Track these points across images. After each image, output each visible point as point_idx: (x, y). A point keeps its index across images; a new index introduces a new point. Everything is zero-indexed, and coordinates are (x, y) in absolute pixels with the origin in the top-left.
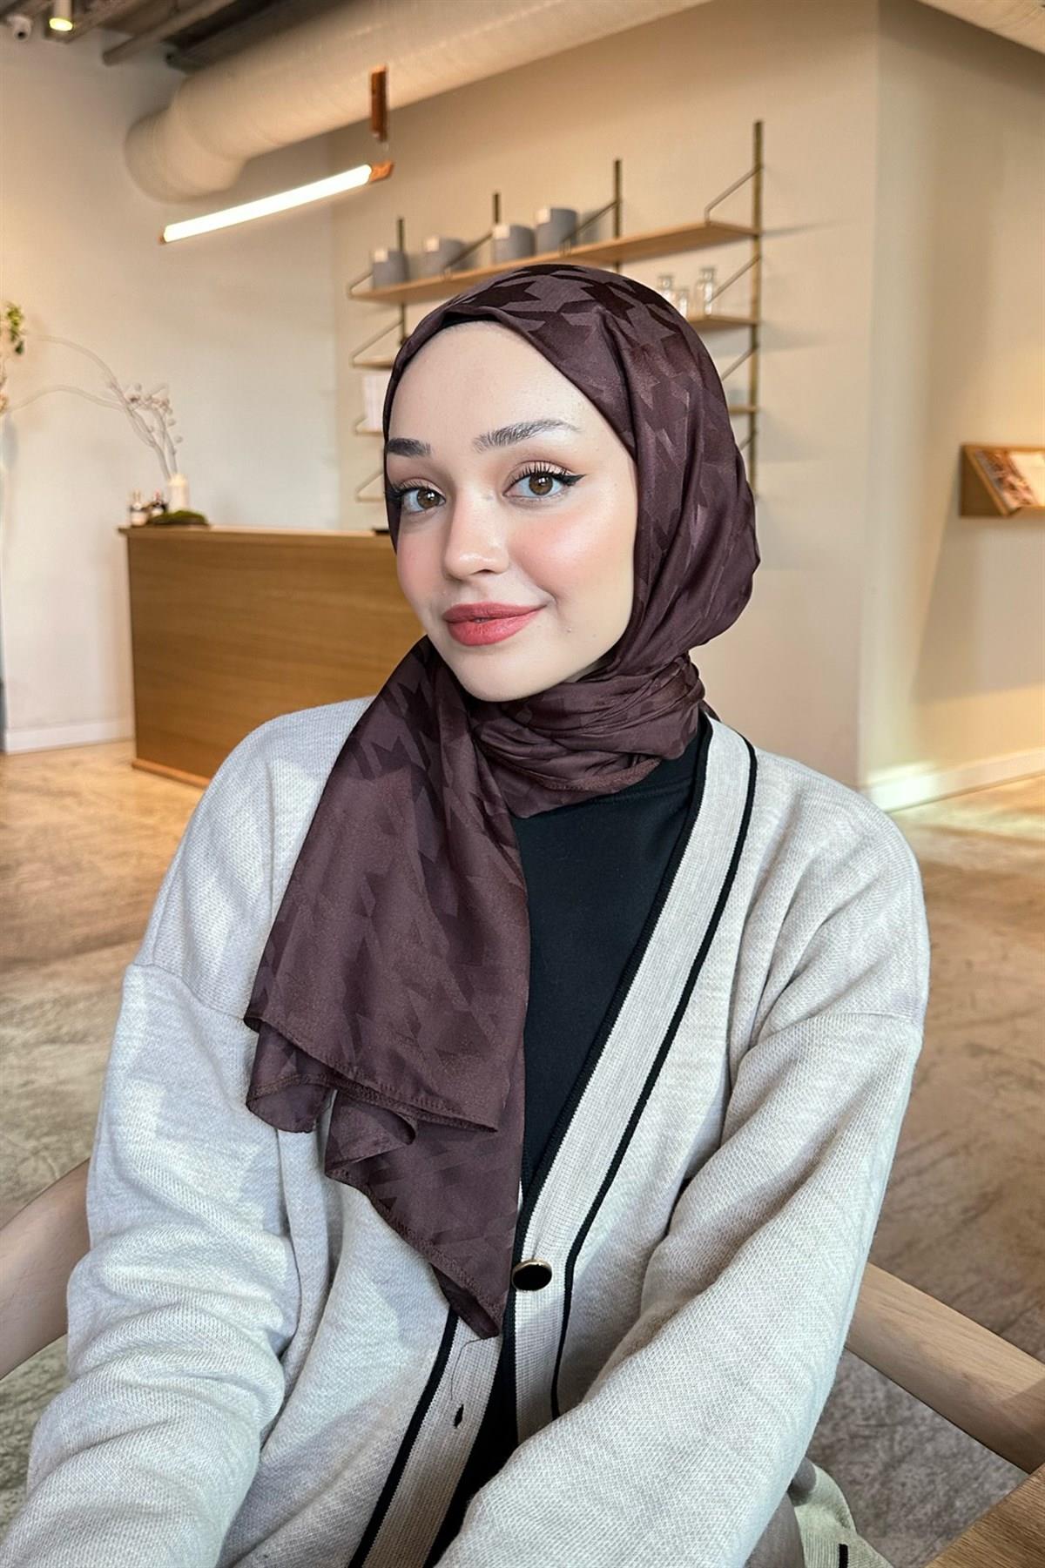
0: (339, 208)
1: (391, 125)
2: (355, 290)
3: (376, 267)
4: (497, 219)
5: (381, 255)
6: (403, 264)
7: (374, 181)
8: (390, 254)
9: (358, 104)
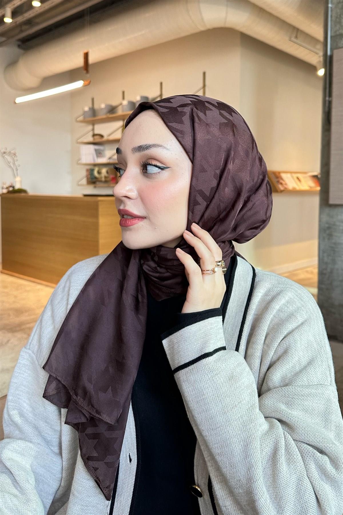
0: (73, 94)
1: (90, 69)
2: (78, 119)
3: (85, 112)
4: (123, 98)
5: (86, 109)
6: (93, 112)
7: (85, 86)
8: (90, 108)
9: (80, 62)
